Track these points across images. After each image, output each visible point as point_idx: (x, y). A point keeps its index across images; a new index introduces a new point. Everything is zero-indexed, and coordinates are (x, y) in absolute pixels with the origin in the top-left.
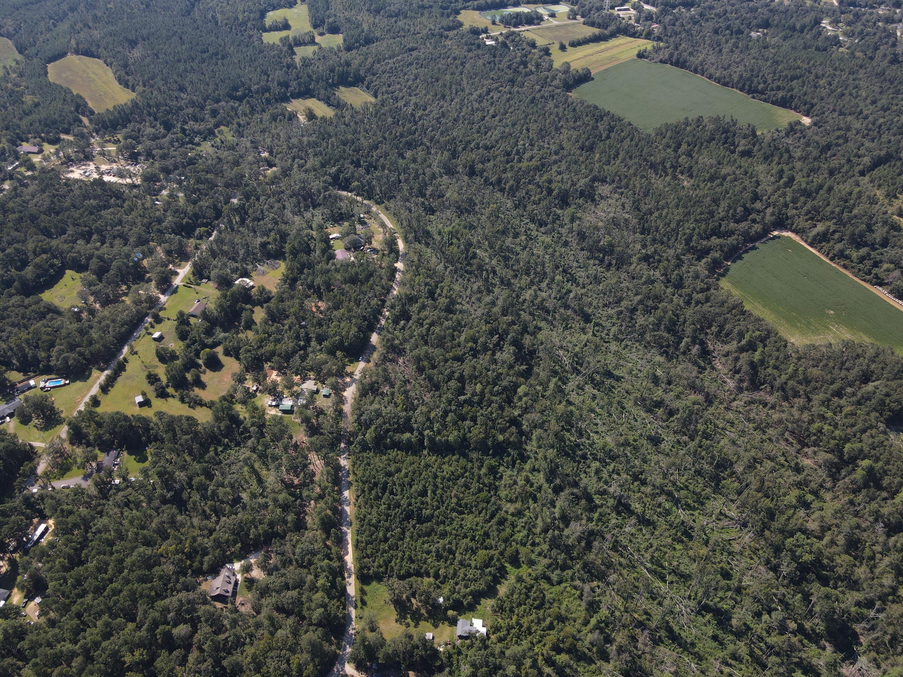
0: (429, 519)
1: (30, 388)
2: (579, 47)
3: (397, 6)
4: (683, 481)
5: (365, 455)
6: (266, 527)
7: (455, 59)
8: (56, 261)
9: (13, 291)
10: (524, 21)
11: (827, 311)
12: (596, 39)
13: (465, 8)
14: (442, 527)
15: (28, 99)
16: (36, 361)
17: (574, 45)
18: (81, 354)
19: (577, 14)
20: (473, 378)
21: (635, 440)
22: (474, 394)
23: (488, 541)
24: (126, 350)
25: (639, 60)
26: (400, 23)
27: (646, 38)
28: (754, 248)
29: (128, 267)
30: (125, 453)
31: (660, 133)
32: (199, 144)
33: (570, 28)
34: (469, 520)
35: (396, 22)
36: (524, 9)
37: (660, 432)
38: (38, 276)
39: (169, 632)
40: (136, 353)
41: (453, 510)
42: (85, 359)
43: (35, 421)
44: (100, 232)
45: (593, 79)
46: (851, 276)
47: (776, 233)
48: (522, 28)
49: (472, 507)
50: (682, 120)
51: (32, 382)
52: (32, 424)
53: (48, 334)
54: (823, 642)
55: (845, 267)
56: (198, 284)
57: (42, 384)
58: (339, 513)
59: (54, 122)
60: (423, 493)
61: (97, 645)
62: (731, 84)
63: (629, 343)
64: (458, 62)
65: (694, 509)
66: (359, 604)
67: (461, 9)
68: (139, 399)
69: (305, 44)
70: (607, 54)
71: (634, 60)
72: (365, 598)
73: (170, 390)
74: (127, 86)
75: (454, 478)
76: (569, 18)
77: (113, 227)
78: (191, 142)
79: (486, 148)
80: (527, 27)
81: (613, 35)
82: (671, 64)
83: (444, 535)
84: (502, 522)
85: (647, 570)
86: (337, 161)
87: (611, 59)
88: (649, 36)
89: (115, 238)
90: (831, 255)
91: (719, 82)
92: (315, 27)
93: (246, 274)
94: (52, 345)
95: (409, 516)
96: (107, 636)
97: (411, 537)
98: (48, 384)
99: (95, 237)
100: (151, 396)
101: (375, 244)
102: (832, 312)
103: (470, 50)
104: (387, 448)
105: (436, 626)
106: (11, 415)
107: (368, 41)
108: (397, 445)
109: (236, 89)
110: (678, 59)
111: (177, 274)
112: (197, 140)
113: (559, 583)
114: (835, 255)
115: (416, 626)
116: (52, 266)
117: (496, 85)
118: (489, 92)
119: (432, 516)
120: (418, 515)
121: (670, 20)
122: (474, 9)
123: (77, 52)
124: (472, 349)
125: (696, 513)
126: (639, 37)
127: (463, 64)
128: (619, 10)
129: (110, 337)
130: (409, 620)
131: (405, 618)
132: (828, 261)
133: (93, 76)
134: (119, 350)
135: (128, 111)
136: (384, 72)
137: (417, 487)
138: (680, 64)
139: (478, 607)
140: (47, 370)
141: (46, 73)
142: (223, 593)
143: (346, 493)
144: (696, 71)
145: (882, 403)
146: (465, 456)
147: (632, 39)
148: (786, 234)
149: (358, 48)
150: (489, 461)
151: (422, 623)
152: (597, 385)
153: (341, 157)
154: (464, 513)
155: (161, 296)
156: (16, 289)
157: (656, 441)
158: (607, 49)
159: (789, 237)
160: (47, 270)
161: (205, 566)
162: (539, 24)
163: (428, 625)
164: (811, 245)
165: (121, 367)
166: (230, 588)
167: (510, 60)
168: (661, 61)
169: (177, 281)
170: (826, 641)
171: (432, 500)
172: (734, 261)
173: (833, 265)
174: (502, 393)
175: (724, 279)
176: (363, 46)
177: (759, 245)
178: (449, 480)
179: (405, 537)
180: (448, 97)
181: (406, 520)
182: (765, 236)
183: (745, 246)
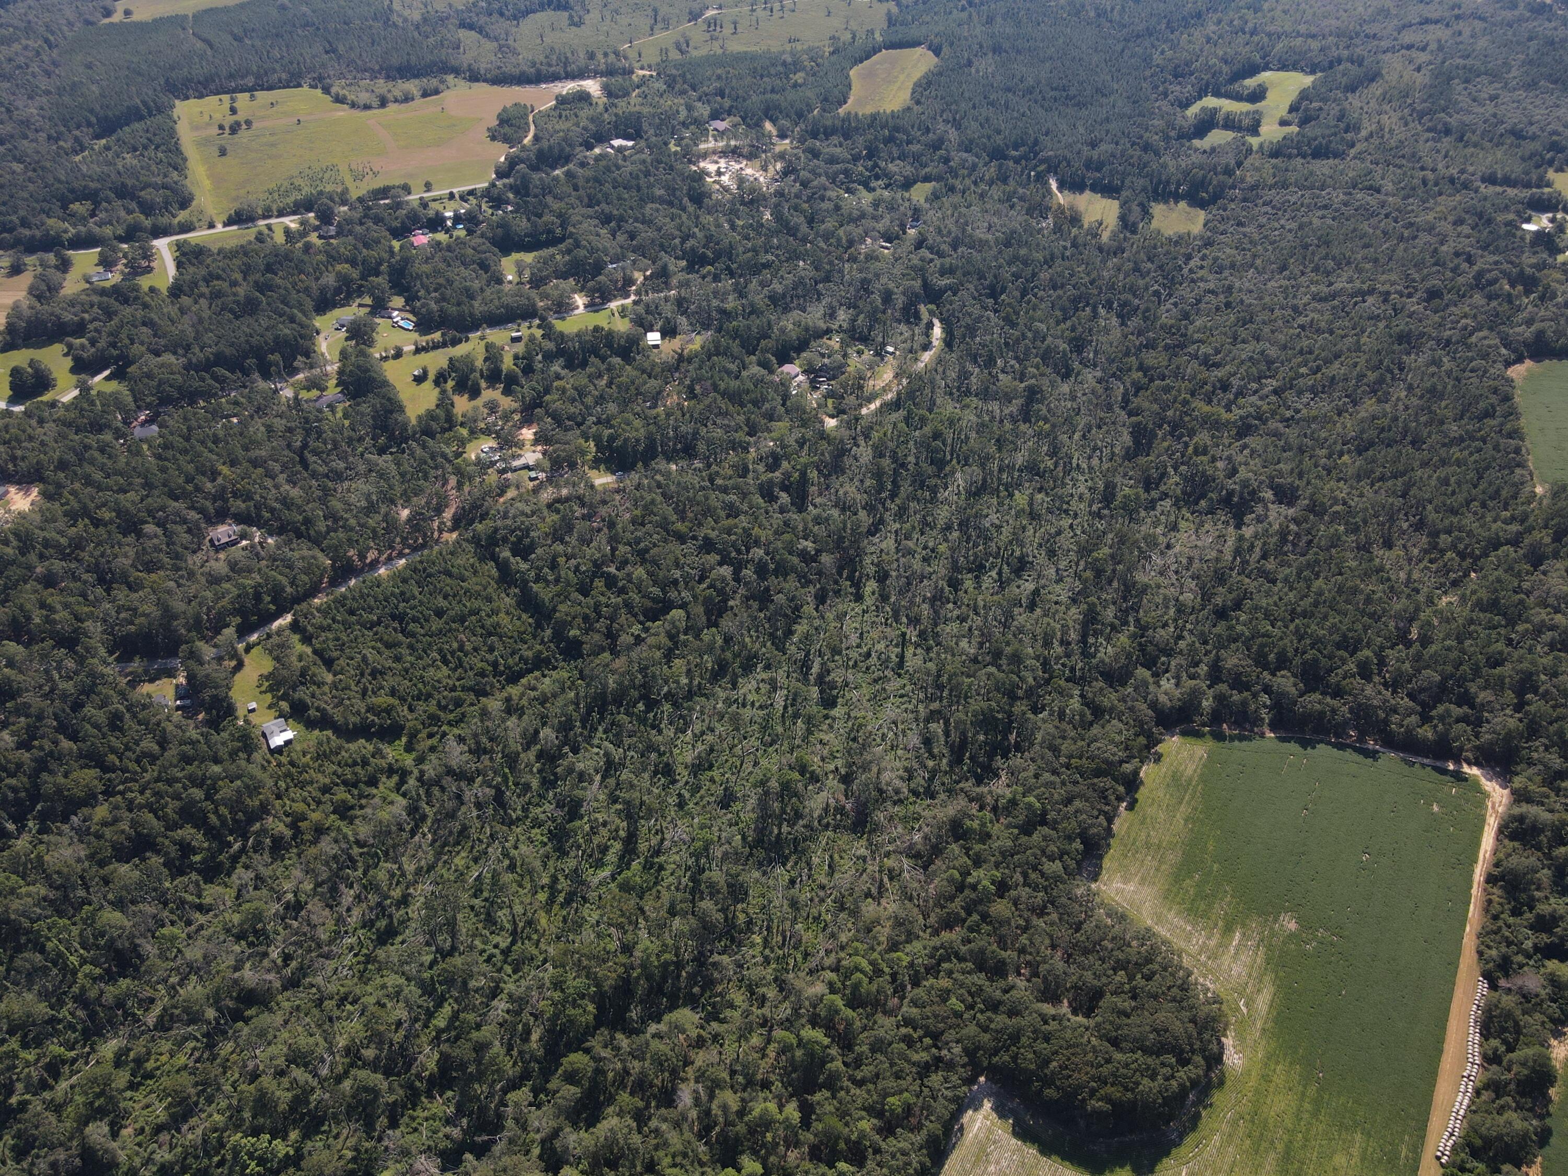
0: (410, 635)
1: (389, 317)
5: (466, 545)
8: (558, 230)
11: (1286, 916)
14: (406, 652)
18: (441, 310)
22: (628, 577)
24: (480, 332)
28: (1371, 754)
30: (348, 404)
38: (527, 236)
40: (482, 339)
42: (447, 317)
43: (354, 342)
44: (620, 220)
47: (1475, 771)
51: (396, 314)
55: (1490, 908)
56: (622, 316)
57: (398, 319)
58: (372, 566)
66: (265, 637)
68: (417, 372)
69: (1235, 129)
72: (275, 638)
73: (449, 384)
74: (911, 98)
75: (491, 631)
77: (636, 220)
89: (627, 232)
90: (1502, 871)
92: (1289, 111)
93: (668, 332)
94: (437, 289)
97: (374, 634)
98: (401, 322)
99: (613, 224)
100: (432, 375)
102: (1292, 925)
105: (268, 706)
106: (346, 327)
107: (1324, 153)
111: (625, 297)
115: (260, 692)
116: (549, 234)
119: (416, 635)
123: (932, 47)
124: (706, 538)
129: (479, 310)
130: (266, 684)
131: (266, 681)
133: (901, 76)
134: (478, 329)
139: (311, 730)
140: (416, 311)
141: (867, 58)
143: (403, 561)
148: (1491, 786)
151: (268, 695)
155: (581, 307)
159: (1486, 795)
160: (541, 234)
161: (236, 511)
163: (268, 701)
165: (456, 342)
169: (614, 304)
171: (436, 624)
172: (1282, 740)
173: (1476, 891)
174: (654, 600)
175: (1210, 743)
176: (1304, 157)
177: (1390, 759)
178: (483, 627)
179: (371, 629)
180: (1286, 273)
181: (394, 617)
182: (1437, 757)
183: (1361, 739)
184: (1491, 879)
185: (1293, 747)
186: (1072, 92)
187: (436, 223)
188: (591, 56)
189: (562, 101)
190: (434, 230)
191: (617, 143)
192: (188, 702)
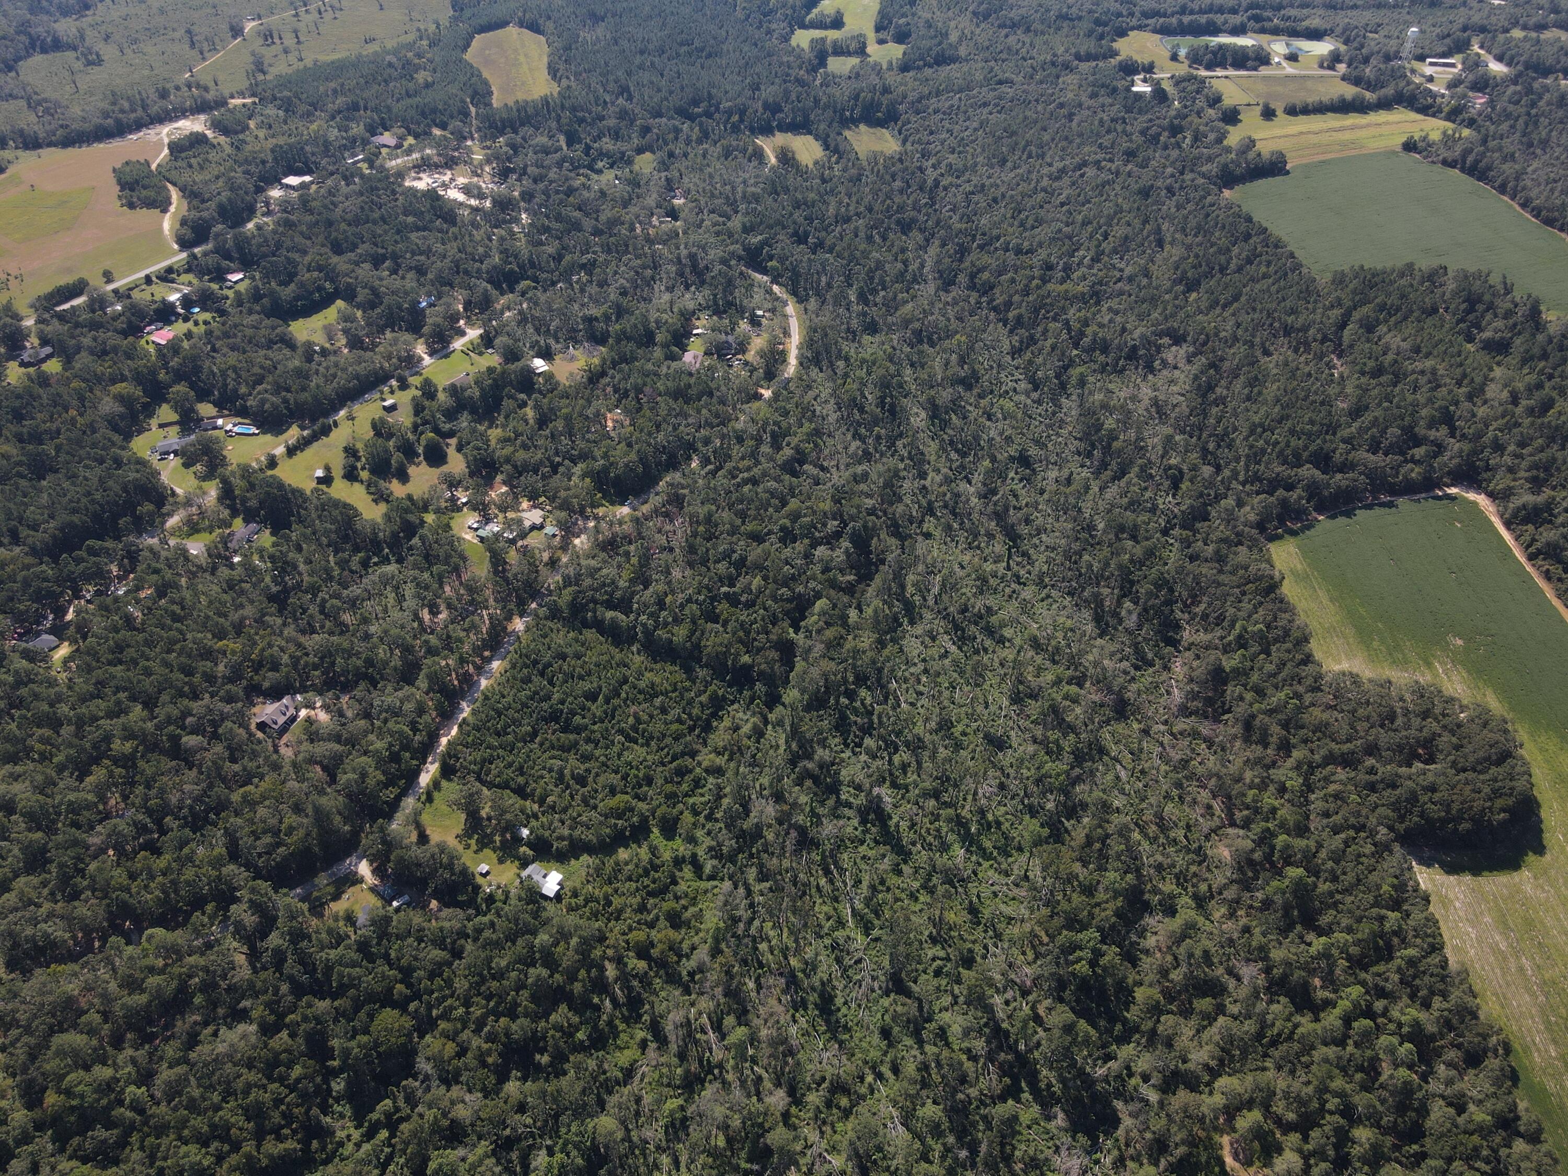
0: (578, 730)
1: (216, 428)
2: (1301, 117)
3: (1023, 11)
4: (998, 813)
5: (549, 624)
6: (359, 663)
7: (1061, 106)
8: (327, 285)
9: (258, 308)
10: (1230, 60)
11: (1450, 638)
12: (1343, 107)
13: (1140, 28)
14: (590, 747)
15: (422, 76)
16: (236, 396)
17: (1292, 111)
18: (285, 401)
19: (1340, 62)
20: (759, 567)
21: (964, 734)
22: (747, 589)
23: (645, 788)
24: (342, 413)
25: (1404, 155)
26: (1012, 40)
27: (1448, 118)
28: (1390, 505)
29: (400, 308)
30: (268, 532)
31: (1339, 280)
32: (600, 172)
33: (1309, 84)
34: (637, 753)
35: (1007, 36)
36: (1246, 41)
37: (1012, 733)
38: (297, 298)
39: (179, 737)
40: (353, 419)
41: (621, 732)
42: (287, 408)
43: (199, 467)
44: (395, 257)
45: (1288, 173)
46: (1550, 594)
47: (1453, 491)
48: (1219, 72)
49: (652, 738)
50: (1400, 264)
51: (220, 422)
52: (193, 469)
53: (262, 367)
54: (1057, 1109)
55: (1548, 576)
56: (481, 354)
57: (229, 427)
58: (468, 682)
59: (434, 111)
60: (592, 696)
61: (95, 719)
62: (1558, 224)
63: (1054, 593)
64: (1064, 111)
65: (987, 856)
66: (424, 798)
67: (1133, 29)
68: (320, 473)
69: (849, 54)
70: (1347, 136)
71: (1394, 153)
72: (436, 794)
73: (365, 475)
74: (554, 77)
75: (652, 693)
76: (1321, 66)
77: (413, 254)
78: (591, 168)
79: (1019, 251)
80: (1231, 72)
81: (1384, 105)
82: (1463, 170)
83: (585, 758)
84: (682, 772)
85: (853, 910)
86: (771, 227)
87: (1344, 145)
88: (1453, 115)
89: (411, 268)
90: (1532, 550)
91: (1536, 217)
92: (878, 29)
93: (547, 355)
94: (260, 380)
95: (554, 717)
96: (111, 715)
97: (541, 744)
98: (236, 429)
99: (387, 263)
100: (338, 472)
101: (751, 356)
102: (1460, 642)
103: (1094, 96)
104: (586, 625)
105: (501, 861)
106: (176, 453)
107: (942, 60)
108: (600, 626)
109: (696, 102)
110: (1477, 162)
111: (463, 334)
112: (600, 164)
113: (712, 878)
114: (1539, 552)
115: (476, 852)
116: (320, 289)
117: (1100, 156)
118: (1084, 164)
119: (586, 728)
120: (567, 719)
121: (1515, 93)
122: (1155, 31)
123: (521, 24)
124: (783, 529)
125: (986, 864)
126: (1434, 116)
127: (1070, 117)
128: (1431, 64)
129: (329, 389)
130: (473, 842)
131: (470, 838)
132: (1522, 559)
133: (522, 59)
134: (336, 410)
135: (530, 111)
136: (936, 111)
137: (586, 686)
138: (1477, 171)
139: (573, 862)
140: (242, 412)
141: (467, 45)
142: (269, 722)
143: (496, 664)
144: (1502, 189)
145: (1413, 798)
146: (688, 670)
147: (1420, 117)
148: (1471, 496)
149: (919, 68)
150: (718, 688)
151: (487, 851)
152: (962, 639)
153: (779, 223)
154: (636, 743)
155: (426, 357)
156: (263, 306)
157: (998, 743)
158: (1353, 128)
159: (1475, 503)
160: (312, 293)
161: (266, 684)
162: (1255, 69)
163: (494, 857)
164: (1508, 524)
165: (326, 431)
166: (281, 720)
167: (1151, 120)
168: (1445, 163)
169: (458, 344)
170: (1063, 1110)
171: (597, 708)
172: (1333, 517)
173: (1529, 568)
174: (789, 600)
175: (1291, 540)
176: (930, 66)
177: (1402, 502)
178: (640, 692)
179: (532, 741)
180: (1009, 164)
181: (547, 720)
182: (1427, 491)
183: (1375, 498)
184: (1531, 558)
185: (1342, 520)
186: (697, 44)
187: (165, 314)
188: (163, 94)
189: (176, 148)
190: (168, 322)
191: (293, 180)
192: (406, 898)
